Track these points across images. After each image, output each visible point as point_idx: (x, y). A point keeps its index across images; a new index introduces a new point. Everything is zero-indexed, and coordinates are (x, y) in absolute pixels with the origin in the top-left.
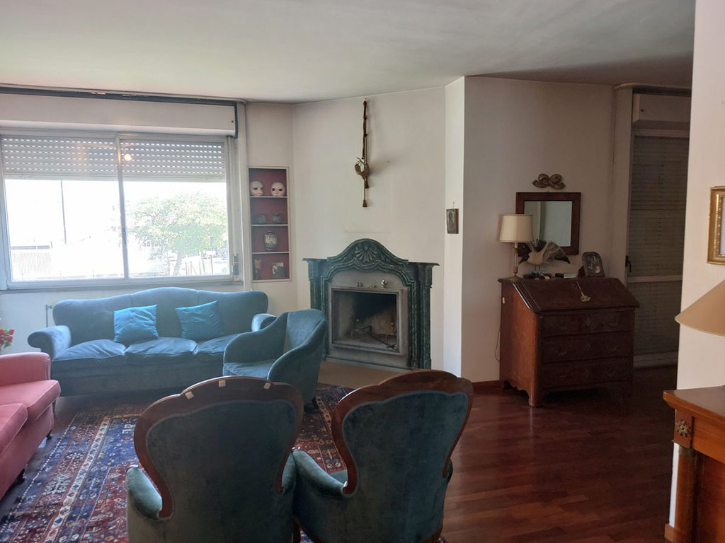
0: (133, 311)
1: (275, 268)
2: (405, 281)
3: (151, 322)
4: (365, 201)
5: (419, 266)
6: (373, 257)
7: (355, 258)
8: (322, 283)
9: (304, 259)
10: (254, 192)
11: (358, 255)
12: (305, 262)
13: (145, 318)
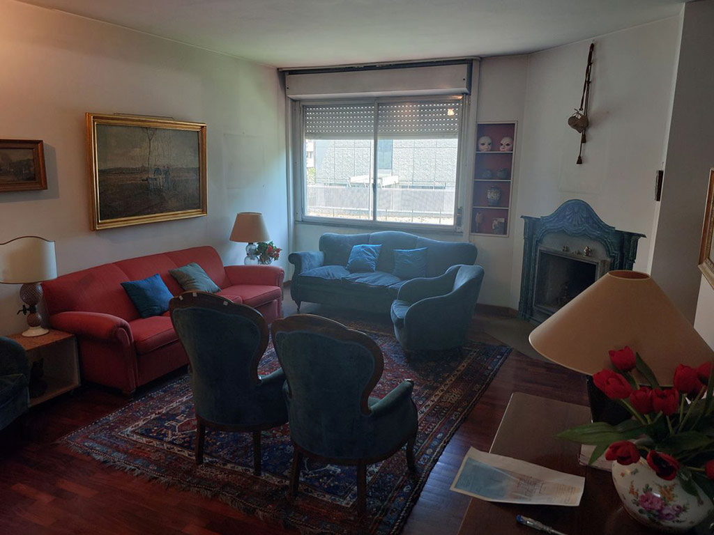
0: (363, 247)
1: (495, 222)
2: (609, 251)
3: (373, 257)
4: (580, 157)
5: (626, 235)
6: (582, 221)
7: (565, 220)
8: (534, 242)
9: (522, 217)
10: (481, 147)
11: (568, 217)
12: (523, 219)
13: (370, 254)
